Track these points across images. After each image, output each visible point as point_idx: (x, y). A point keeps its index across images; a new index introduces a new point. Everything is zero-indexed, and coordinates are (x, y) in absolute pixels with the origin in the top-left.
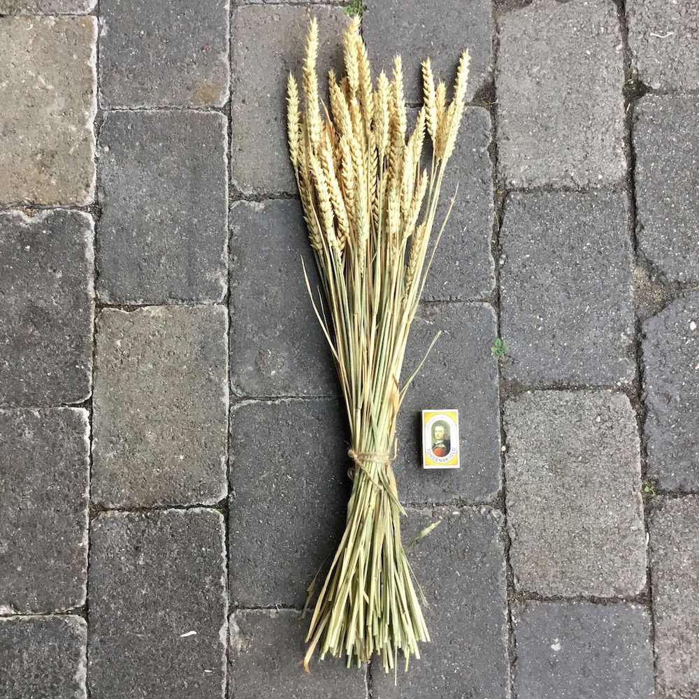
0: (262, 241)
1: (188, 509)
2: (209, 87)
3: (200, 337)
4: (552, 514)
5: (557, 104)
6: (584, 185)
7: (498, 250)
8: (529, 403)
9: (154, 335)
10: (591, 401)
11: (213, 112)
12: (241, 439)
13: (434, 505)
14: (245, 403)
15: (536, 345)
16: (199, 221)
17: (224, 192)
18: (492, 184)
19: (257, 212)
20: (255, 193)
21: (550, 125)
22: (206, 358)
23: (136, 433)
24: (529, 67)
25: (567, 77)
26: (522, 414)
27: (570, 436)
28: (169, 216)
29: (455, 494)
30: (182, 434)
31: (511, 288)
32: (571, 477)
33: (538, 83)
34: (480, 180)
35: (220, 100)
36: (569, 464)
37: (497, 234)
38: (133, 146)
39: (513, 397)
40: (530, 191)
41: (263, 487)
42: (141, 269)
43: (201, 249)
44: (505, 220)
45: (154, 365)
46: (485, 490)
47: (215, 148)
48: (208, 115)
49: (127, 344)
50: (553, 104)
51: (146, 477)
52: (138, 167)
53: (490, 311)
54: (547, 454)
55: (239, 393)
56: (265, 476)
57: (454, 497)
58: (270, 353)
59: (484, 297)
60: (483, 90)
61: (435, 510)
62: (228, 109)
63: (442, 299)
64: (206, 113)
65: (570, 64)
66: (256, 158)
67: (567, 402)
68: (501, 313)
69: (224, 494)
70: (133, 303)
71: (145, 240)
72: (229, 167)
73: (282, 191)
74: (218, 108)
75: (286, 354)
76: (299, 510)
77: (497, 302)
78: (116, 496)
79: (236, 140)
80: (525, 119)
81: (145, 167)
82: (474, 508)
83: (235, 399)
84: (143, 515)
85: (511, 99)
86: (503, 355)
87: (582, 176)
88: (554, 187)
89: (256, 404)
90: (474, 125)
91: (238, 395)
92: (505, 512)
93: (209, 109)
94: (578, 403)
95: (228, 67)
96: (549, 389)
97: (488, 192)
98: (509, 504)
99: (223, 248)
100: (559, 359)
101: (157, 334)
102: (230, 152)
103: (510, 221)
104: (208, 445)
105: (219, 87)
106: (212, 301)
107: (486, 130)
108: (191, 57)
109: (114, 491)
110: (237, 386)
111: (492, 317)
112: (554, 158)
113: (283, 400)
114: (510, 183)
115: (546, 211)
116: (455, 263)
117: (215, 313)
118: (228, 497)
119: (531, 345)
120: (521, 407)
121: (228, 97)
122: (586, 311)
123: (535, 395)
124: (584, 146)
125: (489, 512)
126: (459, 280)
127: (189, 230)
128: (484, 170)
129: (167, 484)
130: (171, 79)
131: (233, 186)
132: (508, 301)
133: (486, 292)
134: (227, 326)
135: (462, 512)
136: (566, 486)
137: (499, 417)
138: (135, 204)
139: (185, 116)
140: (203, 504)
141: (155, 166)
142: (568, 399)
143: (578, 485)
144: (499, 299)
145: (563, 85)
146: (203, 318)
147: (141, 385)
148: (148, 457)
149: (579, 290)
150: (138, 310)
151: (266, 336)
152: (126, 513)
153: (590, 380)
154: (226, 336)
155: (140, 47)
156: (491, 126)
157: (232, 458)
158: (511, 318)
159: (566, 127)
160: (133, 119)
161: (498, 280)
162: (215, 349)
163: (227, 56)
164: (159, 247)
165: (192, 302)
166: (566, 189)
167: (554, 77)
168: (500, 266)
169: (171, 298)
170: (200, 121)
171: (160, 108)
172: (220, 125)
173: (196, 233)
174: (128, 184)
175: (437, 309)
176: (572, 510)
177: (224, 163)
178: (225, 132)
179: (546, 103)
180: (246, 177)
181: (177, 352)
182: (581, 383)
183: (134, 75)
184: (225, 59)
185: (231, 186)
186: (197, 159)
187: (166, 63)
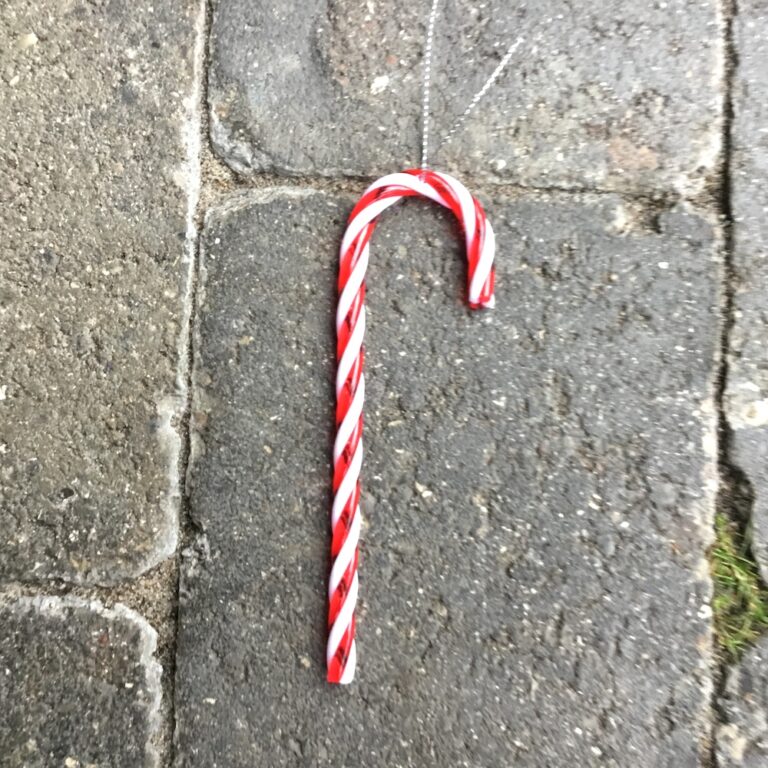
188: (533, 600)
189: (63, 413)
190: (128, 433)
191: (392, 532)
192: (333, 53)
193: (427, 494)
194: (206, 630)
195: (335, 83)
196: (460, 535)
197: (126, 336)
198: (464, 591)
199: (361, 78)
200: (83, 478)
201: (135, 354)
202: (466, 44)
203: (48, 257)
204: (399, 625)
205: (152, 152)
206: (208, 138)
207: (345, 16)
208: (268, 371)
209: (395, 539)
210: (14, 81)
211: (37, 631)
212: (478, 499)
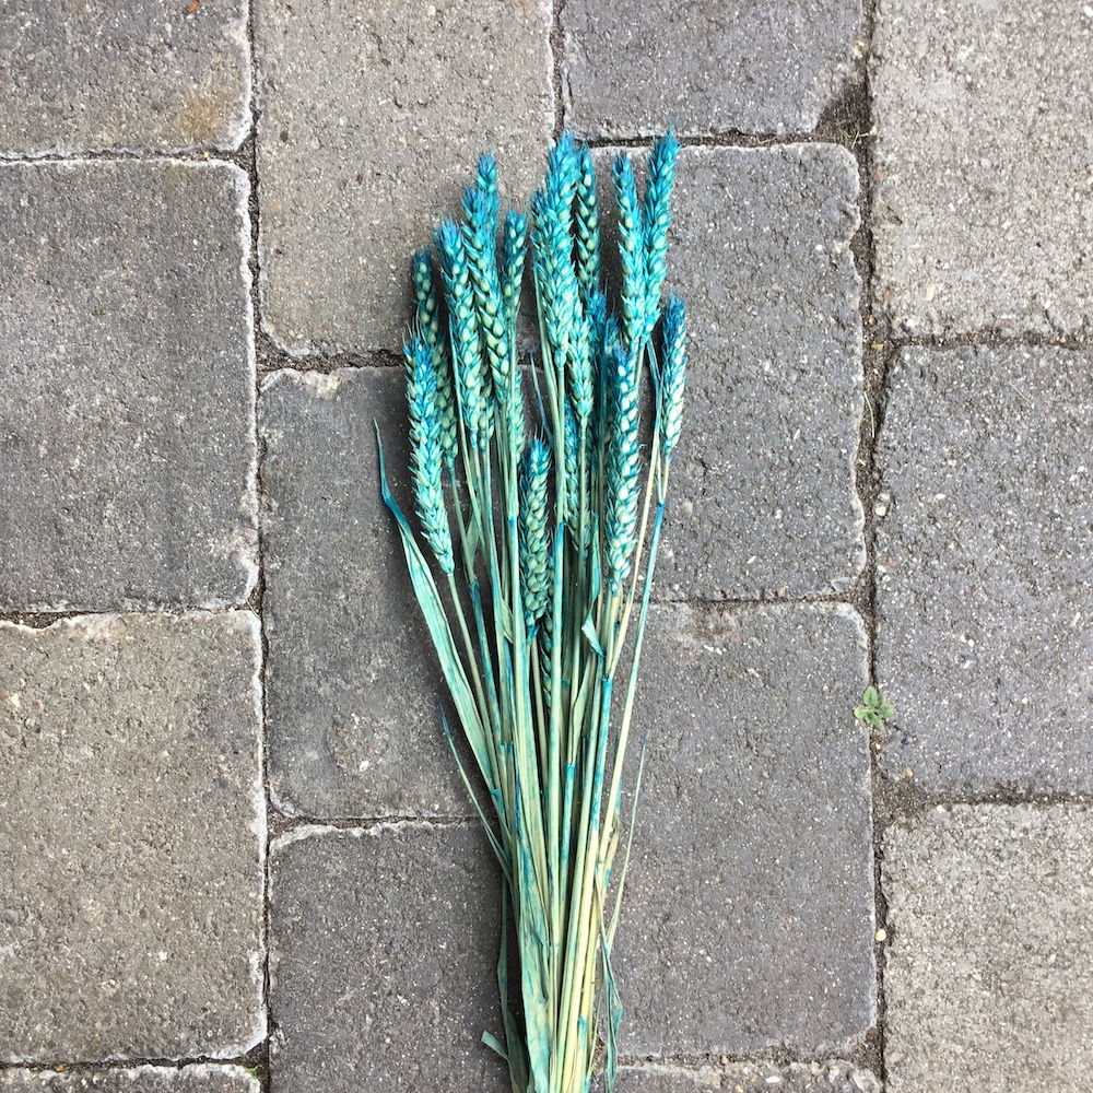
0: (334, 465)
1: (181, 1065)
2: (204, 103)
3: (199, 686)
4: (988, 1080)
5: (1012, 135)
6: (1074, 330)
7: (871, 480)
8: (940, 835)
9: (93, 682)
10: (1079, 829)
11: (216, 163)
12: (294, 916)
13: (725, 1060)
14: (302, 832)
15: (959, 702)
16: (188, 420)
17: (245, 351)
18: (860, 329)
19: (322, 399)
20: (317, 352)
21: (997, 187)
22: (211, 733)
23: (61, 901)
24: (950, 47)
25: (1039, 71)
26: (925, 860)
27: (1031, 909)
28: (120, 407)
29: (772, 1036)
30: (163, 903)
31: (901, 571)
32: (1030, 999)
33: (970, 87)
34: (832, 320)
35: (231, 133)
36: (1027, 971)
37: (870, 446)
38: (34, 247)
39: (903, 820)
40: (946, 345)
41: (343, 1022)
42: (60, 532)
43: (197, 485)
44: (889, 413)
45: (95, 749)
46: (839, 1027)
47: (222, 248)
48: (202, 171)
49: (36, 705)
50: (1005, 136)
51: (86, 998)
52: (45, 295)
53: (852, 624)
54: (978, 949)
55: (289, 810)
56: (348, 997)
57: (769, 1043)
58: (357, 720)
59: (839, 590)
60: (839, 103)
61: (728, 1072)
62: (248, 154)
63: (743, 596)
64: (198, 165)
65: (1045, 39)
66: (317, 270)
67: (1025, 830)
68: (879, 629)
69: (260, 1034)
70: (45, 608)
71: (68, 465)
72: (255, 293)
73: (377, 347)
74: (226, 152)
75: (391, 723)
76: (426, 1071)
77: (869, 602)
78: (24, 1039)
79: (269, 228)
80: (938, 175)
81: (63, 295)
82: (814, 1067)
83: (279, 825)
84: (84, 1082)
85: (907, 126)
86: (881, 723)
87: (1068, 309)
88: (1003, 334)
89: (326, 837)
90: (820, 188)
91: (287, 815)
92: (883, 1076)
93: (206, 154)
94: (1050, 833)
95: (247, 54)
96: (985, 800)
97: (850, 347)
98: (891, 1059)
99: (245, 482)
100: (1009, 735)
101: (100, 679)
102: (257, 257)
103: (901, 414)
104: (221, 929)
105: (225, 103)
106: (223, 603)
107: (848, 200)
108: (161, 31)
109: (19, 1026)
110: (284, 795)
111: (856, 637)
112: (1004, 267)
113: (386, 825)
114: (902, 326)
115: (985, 393)
116: (773, 514)
117: (230, 631)
118: (268, 1042)
119: (945, 702)
120: (922, 841)
121: (248, 126)
122: (1074, 624)
123: (953, 815)
124: (1074, 237)
125: (848, 1077)
126: (783, 553)
127: (167, 441)
128: (843, 295)
129: (131, 1015)
130: (117, 86)
131: (266, 336)
132: (893, 601)
133: (845, 579)
134: (258, 661)
135: (788, 1076)
136: (1020, 1019)
137: (871, 864)
138: (41, 382)
139: (149, 173)
140: (214, 1056)
141: (86, 292)
142: (1028, 825)
143: (1046, 1017)
144: (873, 594)
145: (1027, 92)
146: (203, 642)
147: (69, 796)
148: (90, 955)
149: (1057, 577)
150: (56, 625)
151: (347, 682)
152: (48, 1075)
153: (1079, 782)
154: (256, 682)
155: (42, 10)
156: (858, 189)
157: (275, 958)
158: (901, 640)
159: (1034, 192)
160: (31, 182)
161: (871, 550)
162: (232, 712)
163: (243, 28)
164: (99, 480)
165: (178, 606)
166: (1033, 339)
167: (1008, 72)
168: (875, 520)
169: (128, 596)
170: (184, 185)
171: (93, 155)
172: (232, 192)
173: (184, 448)
174: (24, 334)
175: (731, 619)
176: (1032, 1071)
177: (241, 283)
178: (243, 209)
179: (989, 134)
180: (294, 317)
181: (145, 719)
182: (1059, 789)
183: (31, 75)
184: (240, 37)
185: (261, 336)
186: (180, 274)
187: (104, 48)
188: (467, 1058)
189: (199, 966)
190: (234, 974)
191: (385, 1024)
192: (336, 750)
193: (404, 1001)
194: (286, 1082)
195: (339, 767)
196: (424, 1024)
197: (230, 920)
198: (427, 1055)
199: (354, 763)
200: (212, 1001)
201: (236, 931)
202: (413, 738)
203: (184, 878)
204: (392, 1075)
205: (238, 814)
206: (269, 800)
207: (342, 728)
208: (310, 936)
209: (388, 1027)
210: (157, 780)
211: (194, 1086)
212: (433, 1003)
